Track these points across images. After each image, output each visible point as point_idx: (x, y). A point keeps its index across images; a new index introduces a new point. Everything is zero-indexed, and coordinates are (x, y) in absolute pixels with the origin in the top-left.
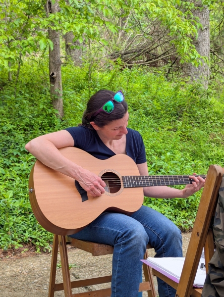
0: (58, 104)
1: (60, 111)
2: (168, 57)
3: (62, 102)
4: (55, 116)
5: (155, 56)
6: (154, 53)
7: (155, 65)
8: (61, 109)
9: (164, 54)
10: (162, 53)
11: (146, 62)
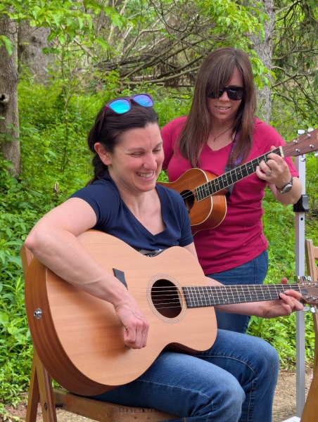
0: (11, 152)
1: (14, 164)
2: (196, 70)
3: (19, 148)
4: (7, 173)
5: (175, 68)
6: (173, 63)
7: (173, 84)
8: (16, 160)
9: (190, 65)
10: (187, 63)
11: (159, 78)
